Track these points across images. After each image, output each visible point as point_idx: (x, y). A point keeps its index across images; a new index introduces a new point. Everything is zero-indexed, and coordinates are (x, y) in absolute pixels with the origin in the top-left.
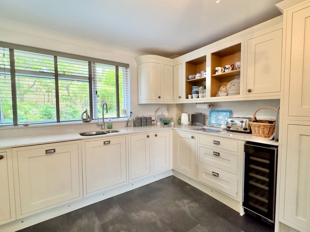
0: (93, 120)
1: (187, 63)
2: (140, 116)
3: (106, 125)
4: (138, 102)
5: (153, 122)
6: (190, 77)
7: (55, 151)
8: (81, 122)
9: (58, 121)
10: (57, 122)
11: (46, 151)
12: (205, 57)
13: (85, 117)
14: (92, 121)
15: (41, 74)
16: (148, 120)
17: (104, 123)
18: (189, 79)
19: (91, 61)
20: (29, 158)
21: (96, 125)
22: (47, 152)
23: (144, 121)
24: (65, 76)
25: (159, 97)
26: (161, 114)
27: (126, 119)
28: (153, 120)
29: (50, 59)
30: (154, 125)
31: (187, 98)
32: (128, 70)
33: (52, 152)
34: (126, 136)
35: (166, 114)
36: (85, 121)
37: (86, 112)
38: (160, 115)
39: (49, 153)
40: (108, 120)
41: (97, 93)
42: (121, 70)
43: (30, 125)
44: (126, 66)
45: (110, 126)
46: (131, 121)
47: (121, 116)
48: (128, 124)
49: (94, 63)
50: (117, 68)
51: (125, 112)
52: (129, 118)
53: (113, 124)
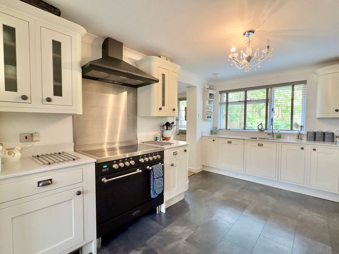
4: (315, 116)
5: (337, 139)
7: (231, 143)
8: (258, 131)
9: (245, 129)
13: (260, 127)
16: (326, 135)
17: (273, 133)
21: (267, 134)
23: (320, 135)
24: (251, 101)
25: (337, 111)
27: (297, 132)
28: (338, 137)
34: (277, 143)
36: (261, 130)
37: (261, 124)
39: (229, 143)
40: (277, 131)
41: (273, 110)
44: (305, 82)
45: (279, 136)
46: (302, 134)
47: (294, 129)
48: (298, 137)
49: (271, 88)
50: (293, 86)
51: (297, 125)
52: (299, 131)
53: (282, 135)
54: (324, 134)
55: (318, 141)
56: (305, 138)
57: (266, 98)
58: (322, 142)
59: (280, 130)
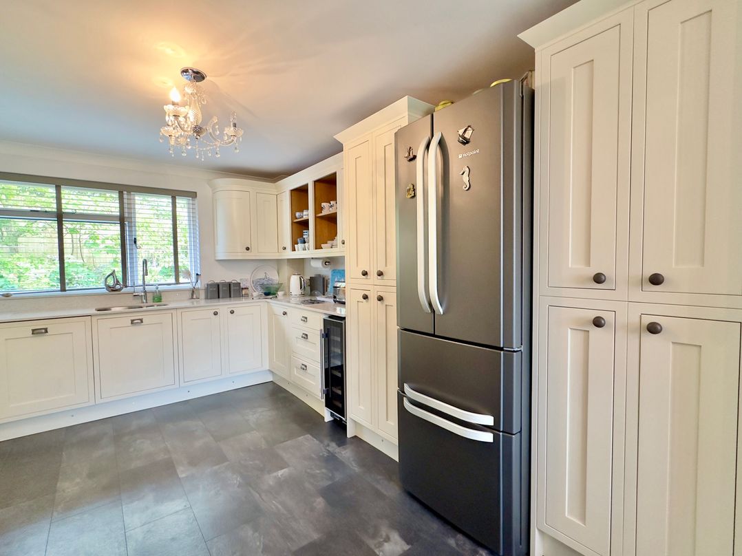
0: (126, 287)
1: (292, 191)
2: (217, 281)
3: (150, 297)
4: (215, 257)
5: (244, 292)
6: (298, 214)
7: (46, 332)
8: (105, 291)
9: (63, 289)
10: (61, 291)
11: (33, 330)
12: (307, 185)
13: (111, 282)
14: (124, 290)
15: (35, 214)
16: (232, 288)
17: (145, 292)
18: (297, 219)
19: (123, 191)
20: (6, 339)
21: (131, 296)
22: (35, 332)
23: (224, 288)
24: (75, 216)
25: (248, 249)
26: (262, 276)
27: (190, 286)
28: (245, 288)
29: (51, 190)
30: (247, 295)
31: (294, 249)
32: (196, 201)
33: (42, 333)
34: (172, 311)
35: (274, 277)
36: (112, 289)
37: (113, 274)
38: (260, 279)
39: (37, 333)
40: (153, 288)
41: (135, 242)
42: (182, 203)
43: (14, 296)
44: (192, 195)
45: (158, 297)
46: (198, 289)
47: (181, 280)
48: (192, 295)
49: (129, 192)
50: (174, 199)
51: (188, 274)
52: (194, 284)
53: (162, 294)
54: (230, 284)
55: (223, 298)
56: (202, 295)
57: (118, 214)
58: (217, 300)
59: (159, 285)
